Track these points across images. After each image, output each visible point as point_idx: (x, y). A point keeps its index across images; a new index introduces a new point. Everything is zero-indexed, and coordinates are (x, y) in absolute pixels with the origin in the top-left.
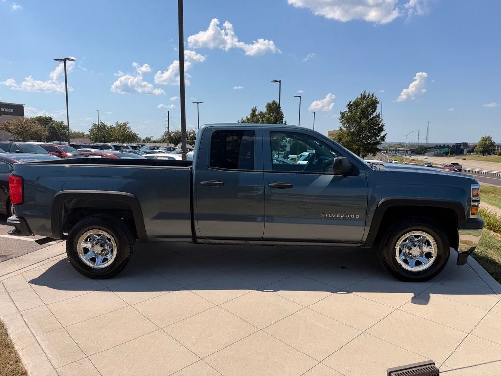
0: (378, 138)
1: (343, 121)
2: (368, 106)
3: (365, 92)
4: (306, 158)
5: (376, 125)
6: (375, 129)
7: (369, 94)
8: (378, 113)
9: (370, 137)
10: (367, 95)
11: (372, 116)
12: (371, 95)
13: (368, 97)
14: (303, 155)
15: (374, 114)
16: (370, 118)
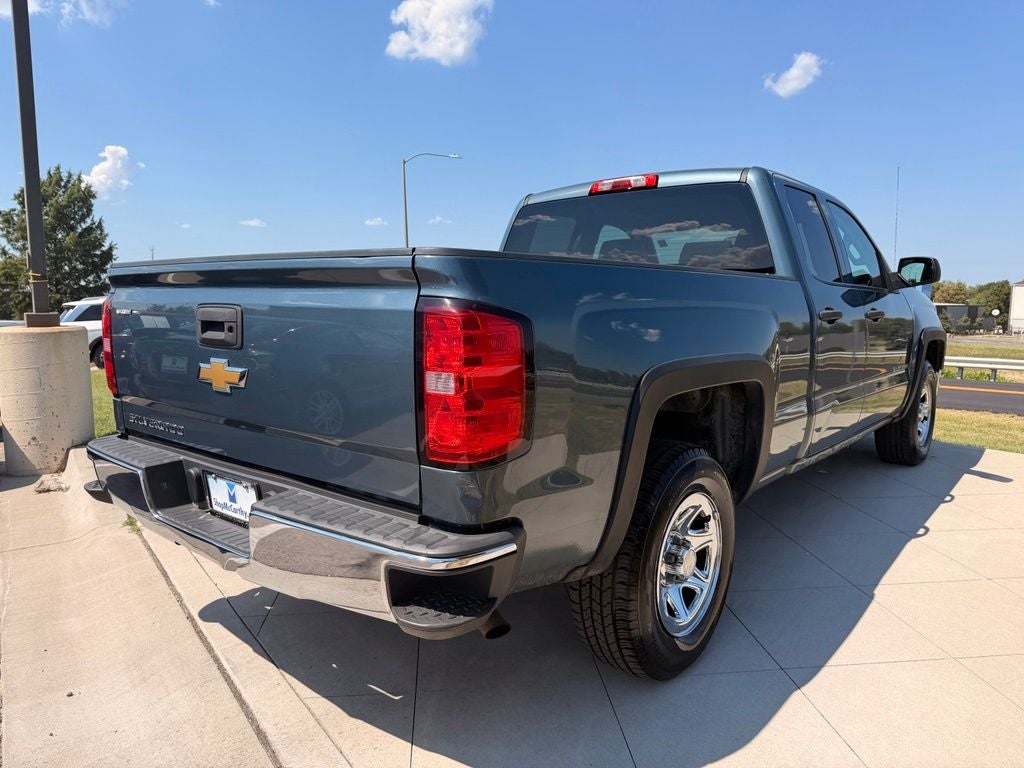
0: (103, 276)
1: (8, 232)
2: (71, 202)
3: (58, 168)
4: (82, 314)
5: (95, 248)
6: (96, 255)
7: (70, 175)
8: (97, 220)
9: (85, 274)
10: (64, 175)
11: (84, 226)
12: (75, 177)
13: (68, 181)
14: (73, 307)
15: (89, 221)
16: (79, 230)
